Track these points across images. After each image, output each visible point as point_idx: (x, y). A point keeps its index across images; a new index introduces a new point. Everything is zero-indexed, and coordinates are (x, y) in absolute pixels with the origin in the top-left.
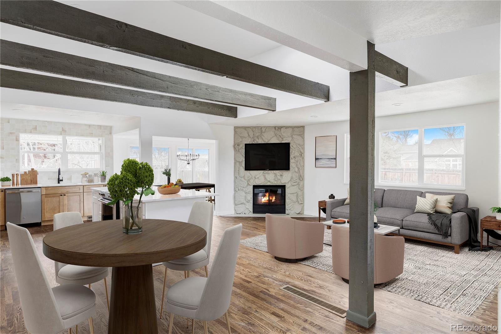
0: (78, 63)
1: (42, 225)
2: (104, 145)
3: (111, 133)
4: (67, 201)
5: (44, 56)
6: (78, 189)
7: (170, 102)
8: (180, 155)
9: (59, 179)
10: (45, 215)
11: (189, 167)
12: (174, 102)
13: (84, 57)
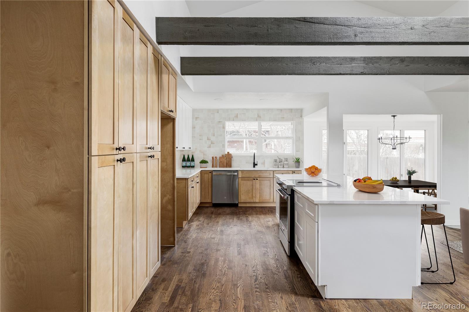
0: (239, 25)
1: (239, 206)
2: (295, 129)
3: (301, 116)
4: (258, 185)
5: (205, 26)
6: (268, 174)
7: (364, 65)
8: (381, 138)
9: (254, 163)
10: (241, 197)
11: (396, 153)
12: (371, 65)
13: (245, 17)
